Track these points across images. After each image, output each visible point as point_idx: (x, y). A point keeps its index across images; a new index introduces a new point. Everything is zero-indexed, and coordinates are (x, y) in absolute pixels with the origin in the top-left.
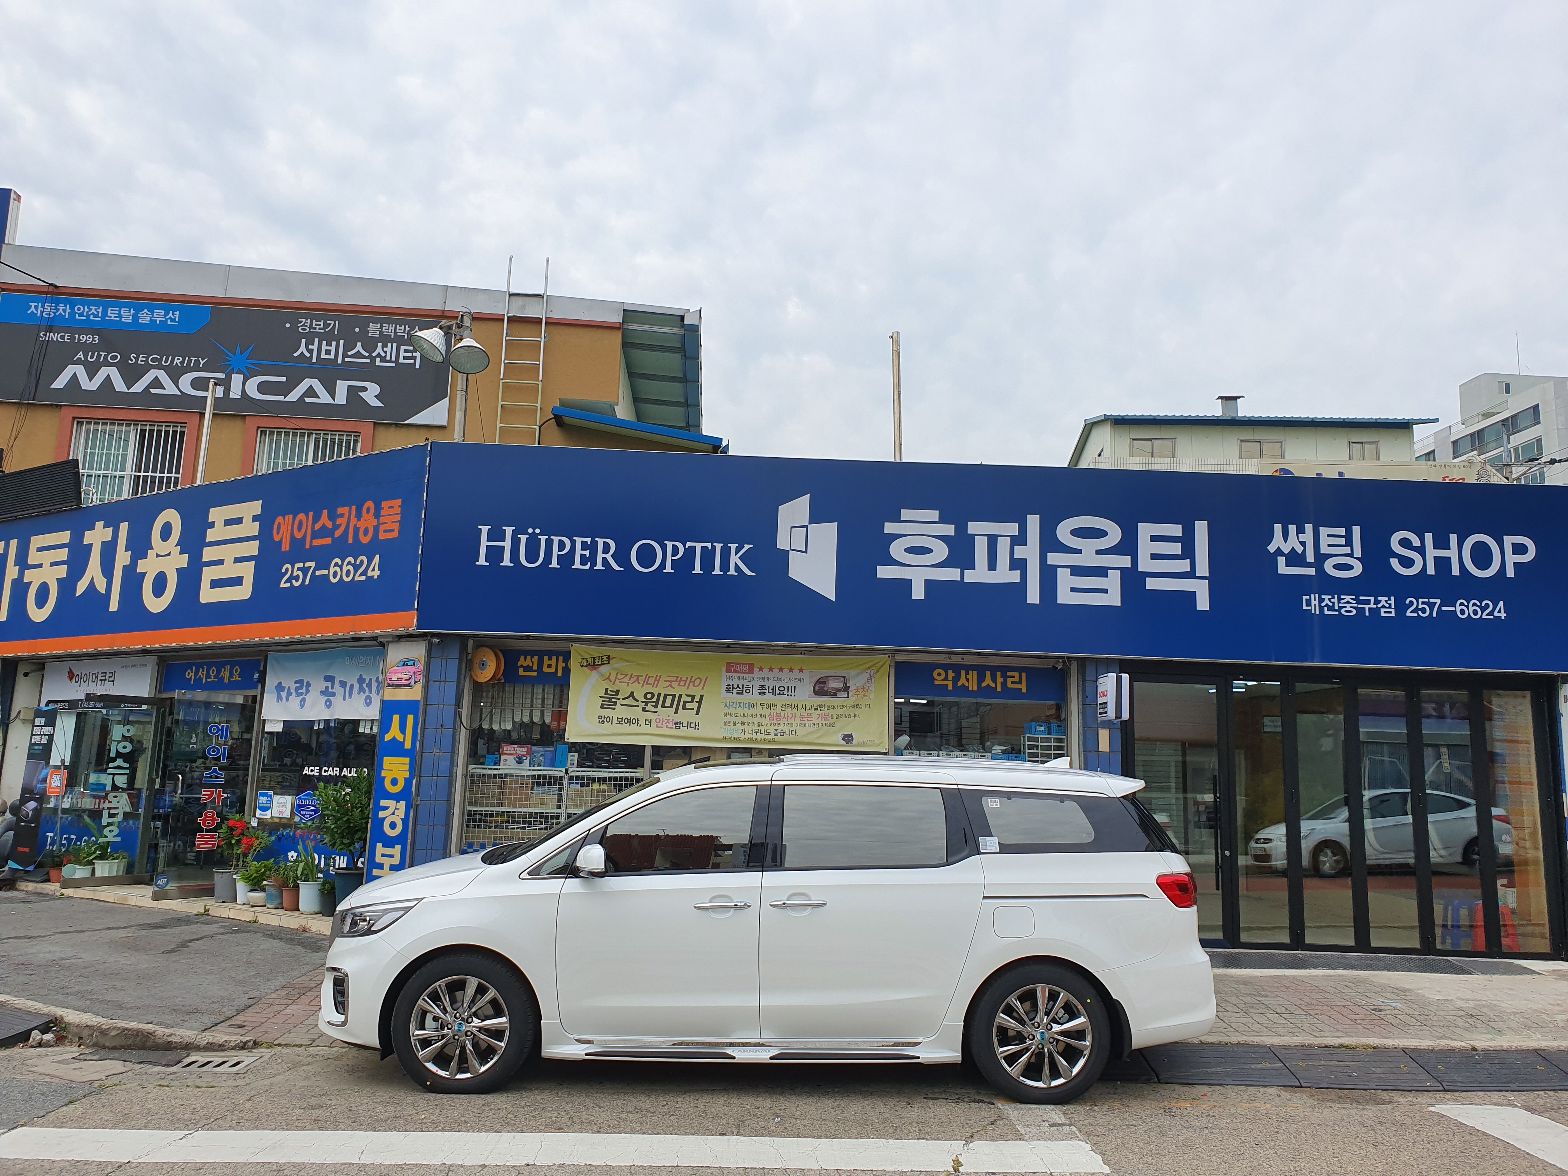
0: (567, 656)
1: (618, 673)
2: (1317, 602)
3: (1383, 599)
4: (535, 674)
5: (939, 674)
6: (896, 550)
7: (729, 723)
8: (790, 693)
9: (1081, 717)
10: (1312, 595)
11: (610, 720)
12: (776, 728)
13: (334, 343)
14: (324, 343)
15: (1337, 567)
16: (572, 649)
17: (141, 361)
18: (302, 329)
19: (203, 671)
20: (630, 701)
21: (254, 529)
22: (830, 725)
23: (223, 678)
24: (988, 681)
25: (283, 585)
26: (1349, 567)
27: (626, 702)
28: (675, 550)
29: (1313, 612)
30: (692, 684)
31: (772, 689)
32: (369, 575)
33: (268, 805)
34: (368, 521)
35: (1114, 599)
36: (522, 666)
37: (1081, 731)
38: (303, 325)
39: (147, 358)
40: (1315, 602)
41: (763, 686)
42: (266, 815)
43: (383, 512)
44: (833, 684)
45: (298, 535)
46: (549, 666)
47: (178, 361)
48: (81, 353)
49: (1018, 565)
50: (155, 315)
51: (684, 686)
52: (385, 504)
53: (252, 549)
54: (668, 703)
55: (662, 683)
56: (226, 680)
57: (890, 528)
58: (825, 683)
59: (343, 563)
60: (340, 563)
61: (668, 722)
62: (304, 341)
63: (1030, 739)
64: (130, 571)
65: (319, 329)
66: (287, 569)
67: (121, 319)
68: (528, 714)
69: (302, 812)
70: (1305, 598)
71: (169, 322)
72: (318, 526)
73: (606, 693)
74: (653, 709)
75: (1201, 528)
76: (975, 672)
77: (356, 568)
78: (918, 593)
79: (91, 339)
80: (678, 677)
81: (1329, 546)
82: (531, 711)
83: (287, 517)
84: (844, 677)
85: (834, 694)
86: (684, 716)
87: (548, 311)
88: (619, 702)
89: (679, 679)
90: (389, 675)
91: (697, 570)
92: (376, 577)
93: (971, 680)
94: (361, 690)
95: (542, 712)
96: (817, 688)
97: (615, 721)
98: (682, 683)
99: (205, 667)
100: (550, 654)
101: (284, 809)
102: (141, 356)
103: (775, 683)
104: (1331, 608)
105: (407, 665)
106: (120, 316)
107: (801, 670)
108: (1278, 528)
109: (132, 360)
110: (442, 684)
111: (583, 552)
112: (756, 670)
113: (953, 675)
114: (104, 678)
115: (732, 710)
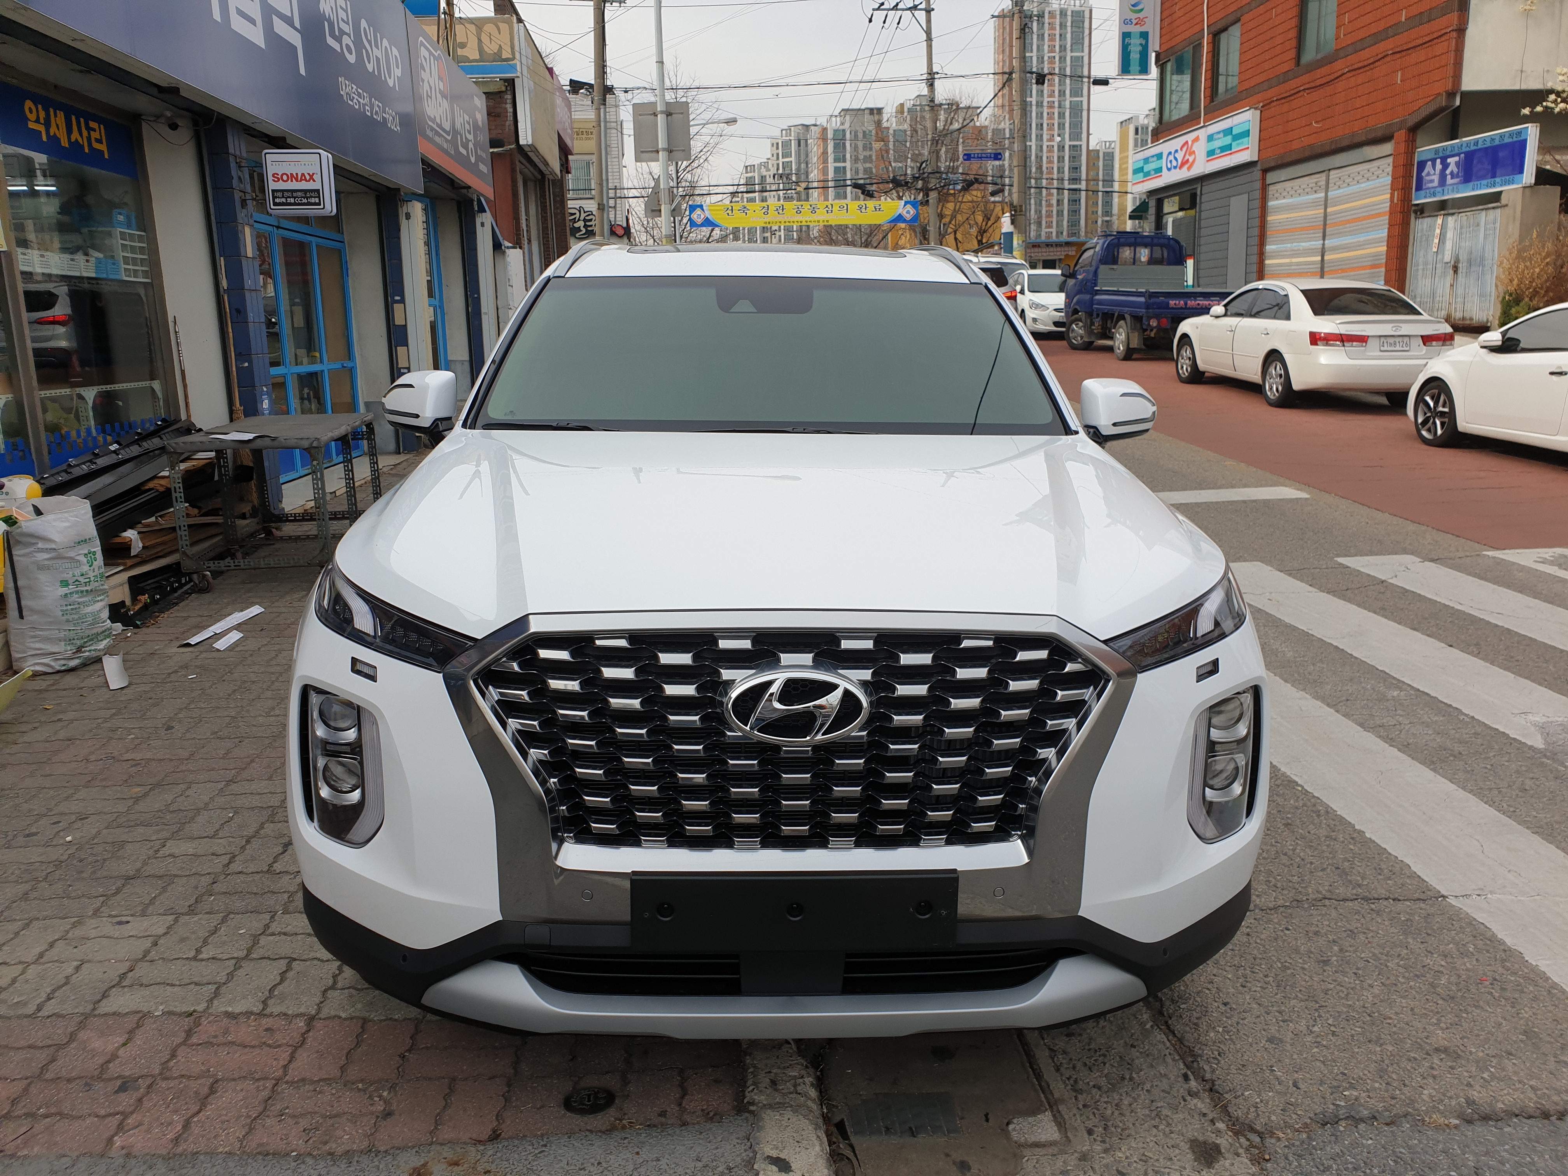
2: (344, 88)
5: (30, 110)
9: (212, 206)
10: (342, 78)
24: (75, 135)
76: (62, 114)
81: (342, 19)
93: (61, 128)
104: (350, 97)
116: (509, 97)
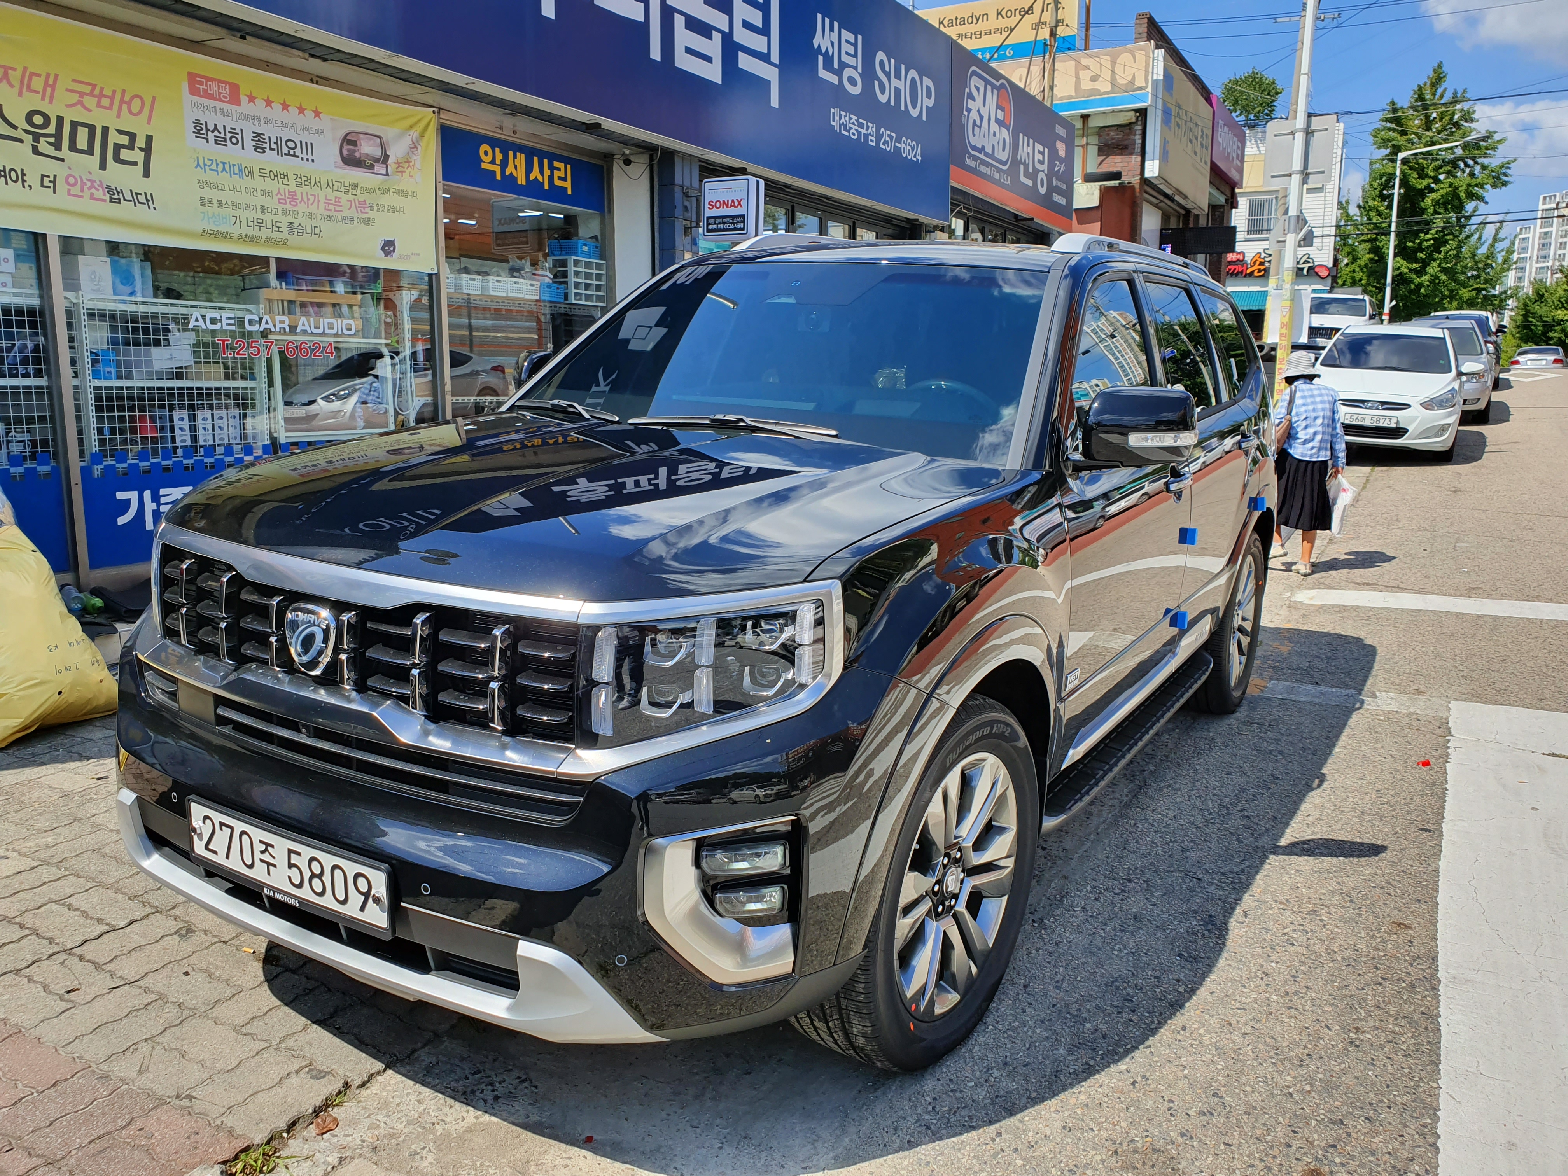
2: (838, 118)
3: (870, 125)
5: (487, 153)
7: (211, 201)
8: (304, 156)
9: (657, 235)
10: (836, 110)
12: (290, 219)
15: (849, 80)
24: (535, 174)
26: (855, 83)
29: (836, 128)
30: (124, 107)
31: (276, 143)
35: (717, 73)
41: (259, 135)
44: (365, 148)
51: (110, 108)
54: (81, 143)
55: (65, 95)
58: (355, 143)
61: (92, 186)
70: (832, 110)
74: (51, 150)
76: (523, 157)
80: (93, 85)
81: (846, 52)
84: (380, 138)
85: (367, 164)
89: (97, 92)
93: (519, 168)
96: (345, 152)
98: (105, 102)
103: (278, 132)
104: (845, 127)
107: (317, 113)
108: (820, 18)
112: (244, 99)
113: (501, 156)
115: (210, 176)
116: (1139, 128)
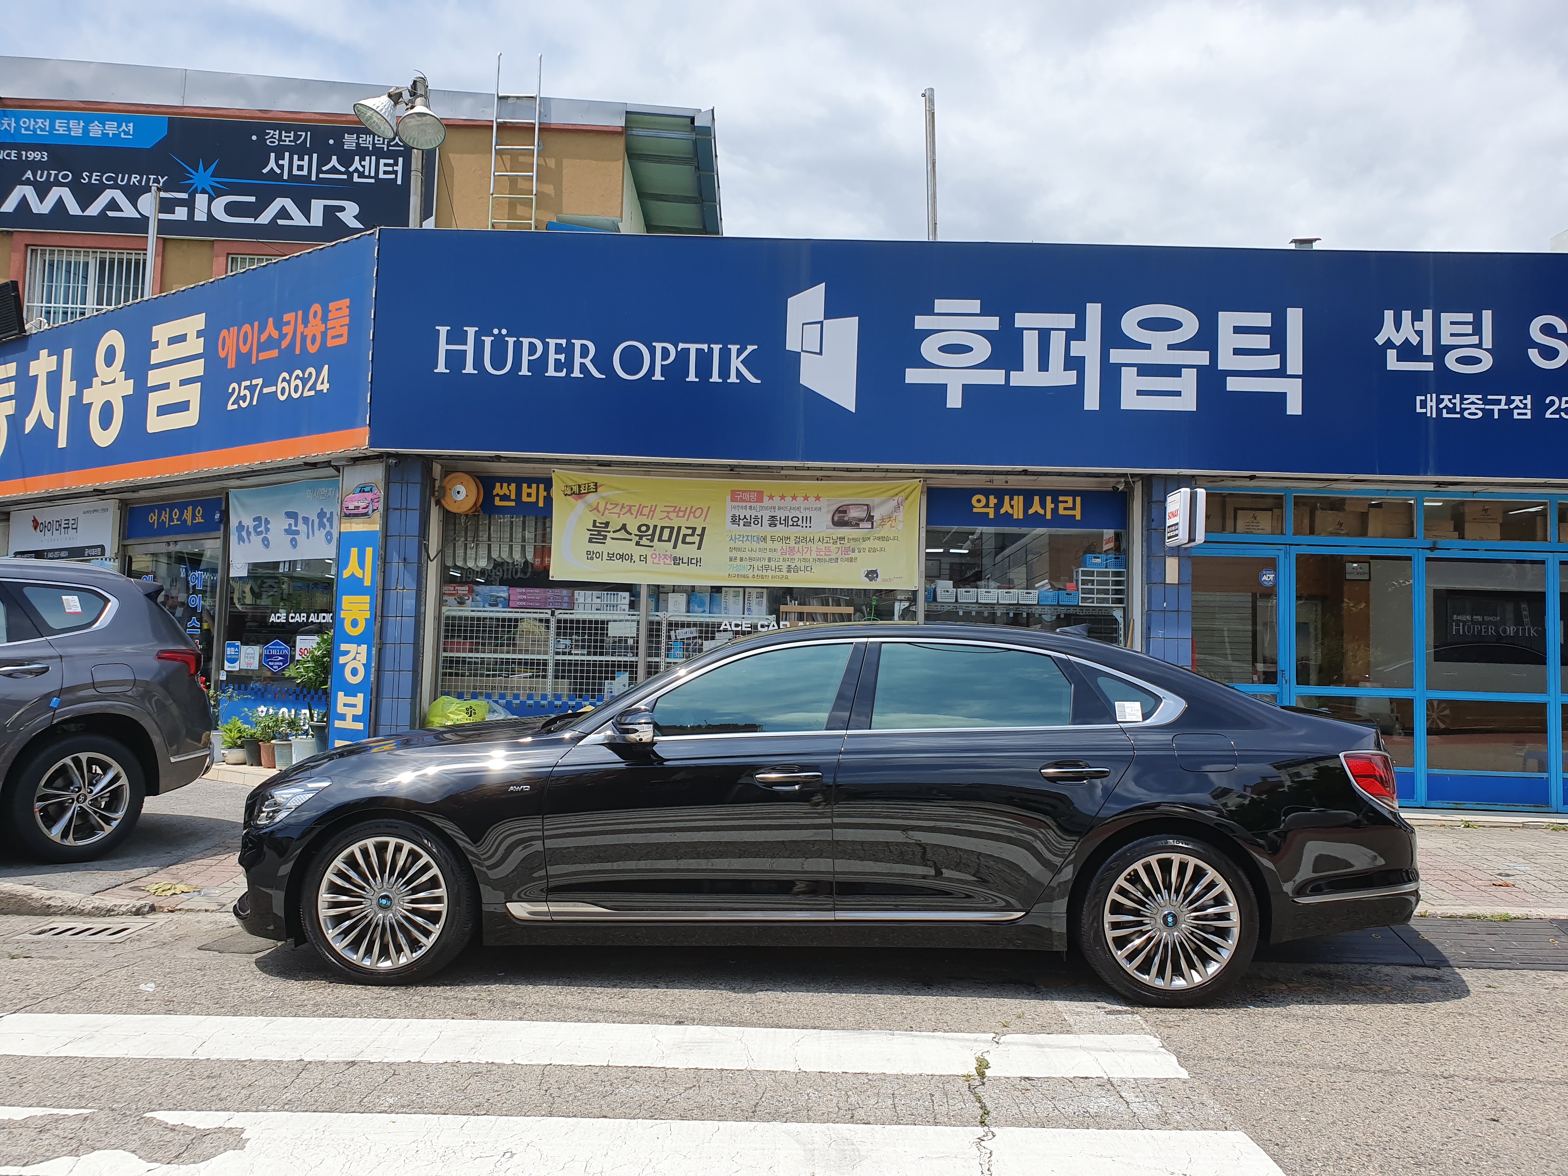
0: (548, 483)
1: (607, 503)
2: (1434, 404)
3: (1517, 398)
4: (513, 504)
5: (979, 501)
6: (929, 349)
7: (736, 558)
8: (804, 525)
9: (1145, 544)
10: (1429, 396)
11: (600, 555)
12: (789, 563)
13: (306, 157)
14: (296, 157)
15: (1461, 360)
16: (553, 475)
17: (96, 180)
18: (270, 142)
19: (166, 514)
20: (622, 534)
21: (196, 346)
22: (851, 560)
23: (185, 521)
24: (1036, 507)
25: (230, 407)
26: (1476, 361)
27: (616, 535)
28: (665, 354)
29: (1429, 415)
30: (692, 515)
31: (785, 520)
32: (318, 389)
33: (236, 657)
34: (315, 327)
35: (1188, 402)
36: (498, 495)
37: (1145, 561)
38: (272, 137)
39: (101, 177)
40: (1432, 403)
41: (773, 517)
42: (235, 667)
43: (330, 316)
44: (854, 513)
45: (244, 349)
46: (529, 495)
47: (135, 180)
48: (29, 172)
49: (1075, 363)
50: (107, 128)
51: (684, 516)
52: (332, 306)
53: (197, 368)
54: (665, 536)
55: (658, 514)
56: (189, 523)
57: (921, 322)
58: (845, 512)
59: (290, 377)
60: (288, 378)
62: (273, 155)
63: (1084, 573)
64: (77, 403)
65: (290, 141)
66: (234, 389)
67: (70, 133)
68: (507, 549)
69: (270, 663)
70: (1419, 398)
71: (122, 136)
72: (263, 338)
73: (594, 525)
74: (648, 543)
75: (1295, 317)
76: (1021, 498)
77: (305, 381)
78: (954, 400)
79: (39, 157)
80: (676, 507)
81: (1452, 335)
82: (511, 547)
83: (231, 329)
84: (867, 505)
85: (854, 524)
86: (683, 551)
87: (542, 116)
88: (609, 535)
89: (677, 510)
90: (345, 504)
91: (692, 377)
92: (325, 391)
93: (1015, 507)
94: (322, 525)
95: (523, 548)
96: (836, 518)
97: (605, 556)
98: (681, 514)
99: (168, 509)
100: (530, 481)
101: (252, 661)
102: (95, 174)
103: (787, 513)
104: (1451, 411)
105: (364, 491)
106: (69, 130)
107: (818, 498)
108: (1389, 315)
109: (85, 180)
110: (404, 512)
111: (558, 357)
112: (766, 498)
113: (996, 501)
114: (67, 526)
115: (739, 544)
